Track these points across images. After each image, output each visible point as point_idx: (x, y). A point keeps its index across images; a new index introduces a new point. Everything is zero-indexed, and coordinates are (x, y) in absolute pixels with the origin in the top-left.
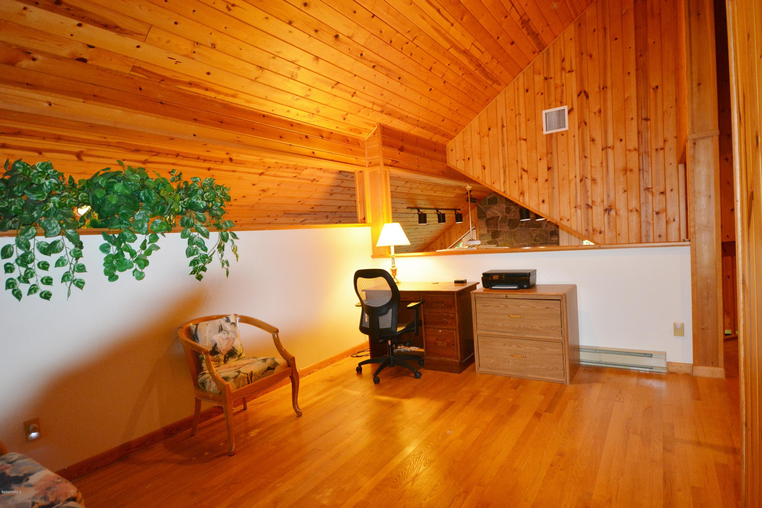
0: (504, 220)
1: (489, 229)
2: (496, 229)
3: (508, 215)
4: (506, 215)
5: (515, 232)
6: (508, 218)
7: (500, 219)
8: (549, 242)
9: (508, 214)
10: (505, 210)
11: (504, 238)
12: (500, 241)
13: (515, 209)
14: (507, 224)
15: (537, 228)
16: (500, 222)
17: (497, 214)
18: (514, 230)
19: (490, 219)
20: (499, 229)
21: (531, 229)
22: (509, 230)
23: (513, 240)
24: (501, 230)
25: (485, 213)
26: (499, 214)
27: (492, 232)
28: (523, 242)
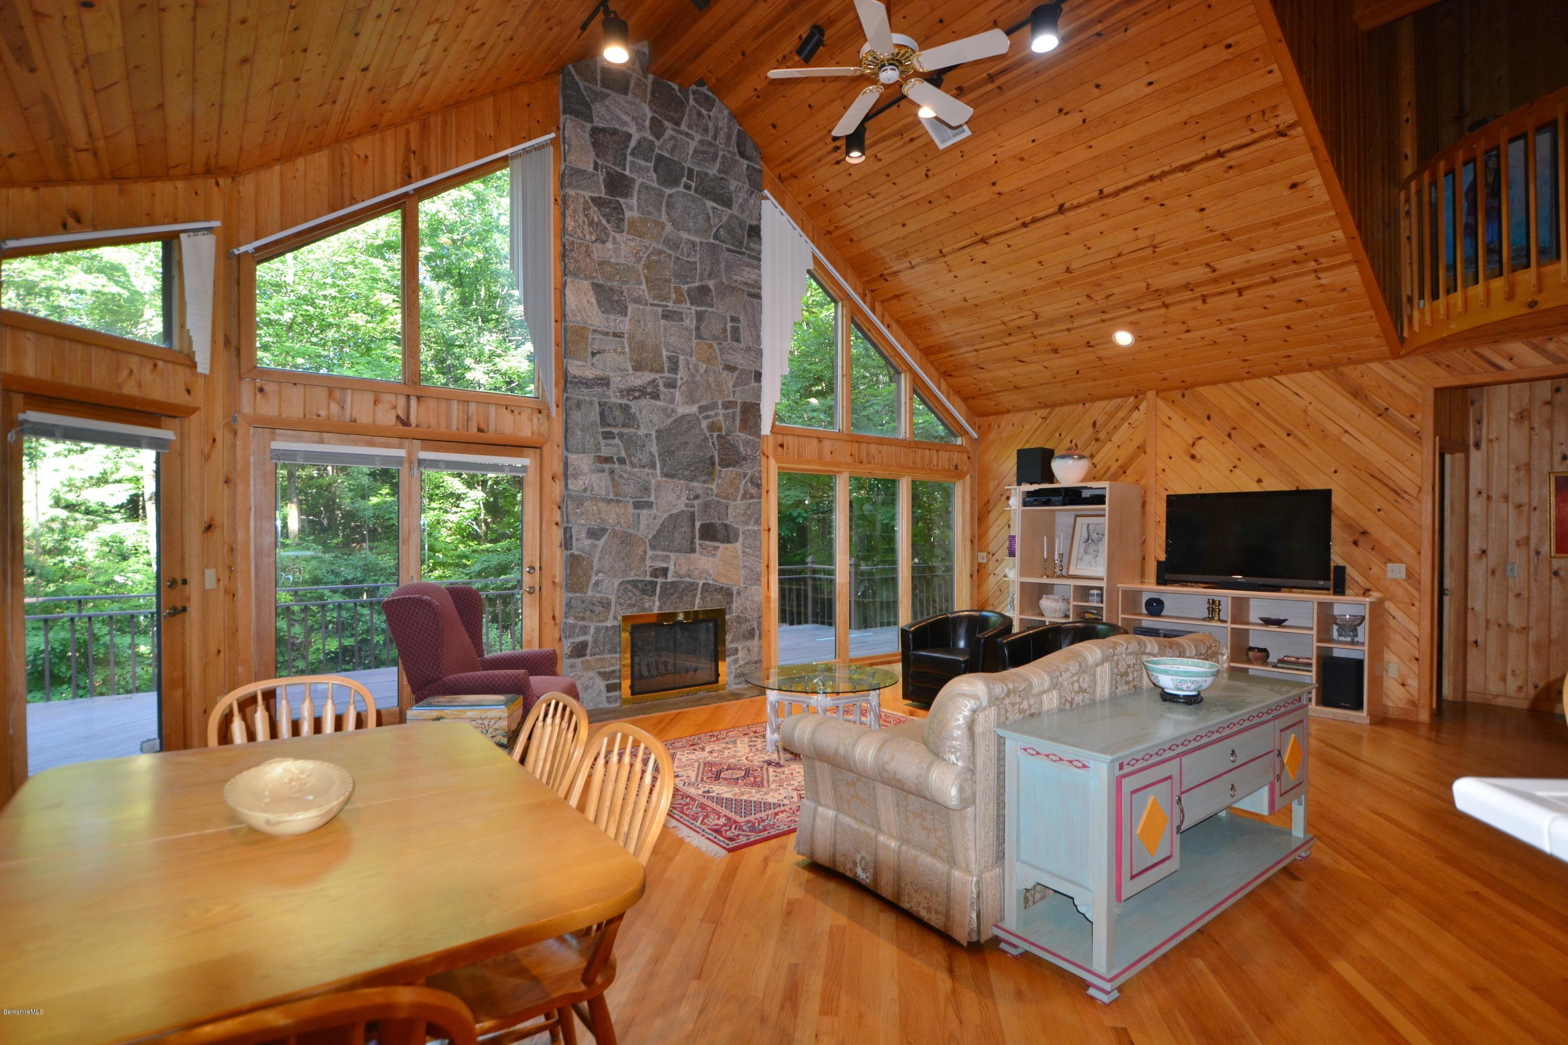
0: (643, 149)
1: (600, 162)
2: (619, 170)
3: (656, 142)
4: (651, 138)
5: (670, 196)
6: (657, 150)
7: (633, 144)
8: (744, 250)
9: (658, 139)
10: (647, 123)
11: (643, 203)
12: (631, 209)
13: (672, 133)
14: (651, 165)
15: (723, 206)
16: (632, 154)
17: (625, 124)
18: (668, 191)
19: (604, 130)
20: (627, 173)
21: (710, 204)
22: (655, 185)
23: (664, 218)
24: (634, 176)
25: (590, 108)
26: (632, 129)
27: (608, 173)
28: (689, 231)
